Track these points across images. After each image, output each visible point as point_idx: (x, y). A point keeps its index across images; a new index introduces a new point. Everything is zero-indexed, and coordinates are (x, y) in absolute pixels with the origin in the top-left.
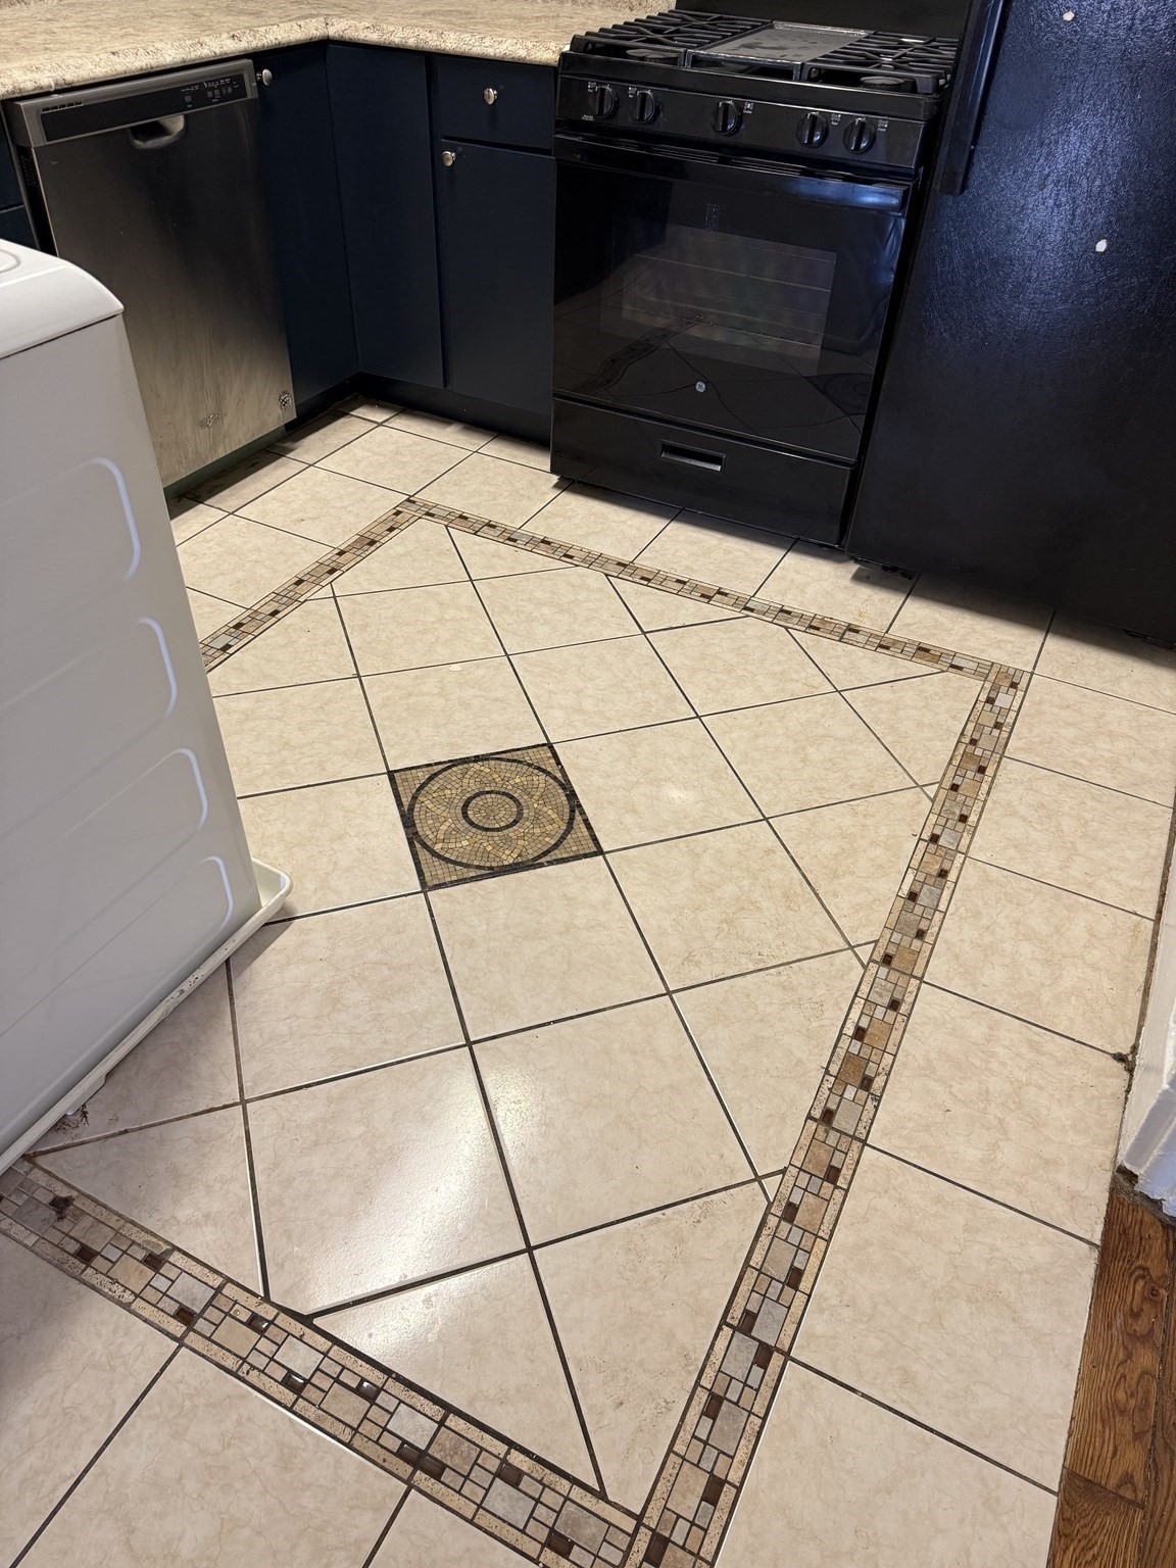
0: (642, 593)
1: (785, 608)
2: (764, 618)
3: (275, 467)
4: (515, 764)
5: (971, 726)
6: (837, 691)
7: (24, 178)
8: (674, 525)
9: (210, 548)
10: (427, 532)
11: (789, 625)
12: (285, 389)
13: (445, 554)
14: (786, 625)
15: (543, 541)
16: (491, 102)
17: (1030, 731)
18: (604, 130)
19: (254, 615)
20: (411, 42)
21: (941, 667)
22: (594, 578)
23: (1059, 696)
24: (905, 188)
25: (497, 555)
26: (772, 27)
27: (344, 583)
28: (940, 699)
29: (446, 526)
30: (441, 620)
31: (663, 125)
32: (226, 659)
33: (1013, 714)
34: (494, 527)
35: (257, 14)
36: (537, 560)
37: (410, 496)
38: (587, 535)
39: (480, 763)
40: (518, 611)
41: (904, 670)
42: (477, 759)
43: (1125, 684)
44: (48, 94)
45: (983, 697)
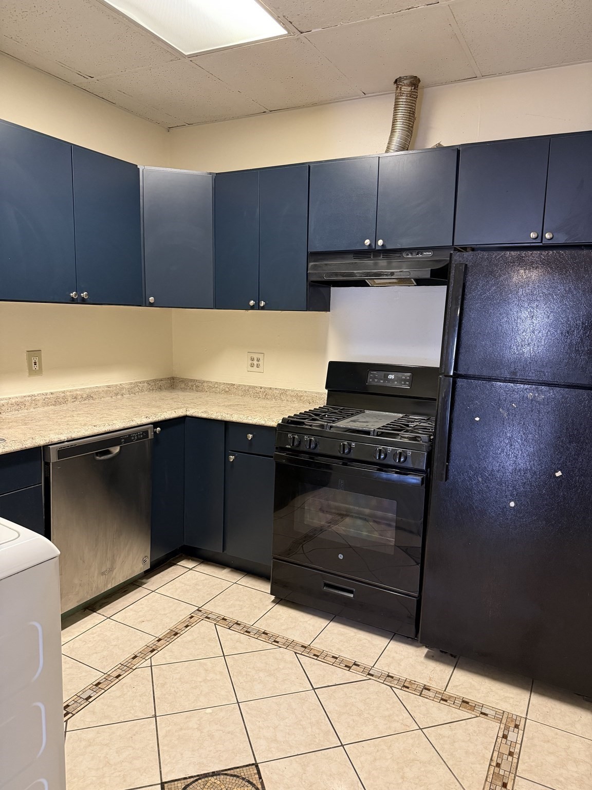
0: (314, 664)
1: (390, 674)
2: (379, 680)
3: (135, 593)
4: (235, 778)
5: (496, 754)
6: (420, 729)
7: (45, 473)
8: (332, 624)
9: (94, 637)
10: (205, 628)
11: (393, 685)
12: (146, 555)
13: (213, 640)
14: (391, 685)
15: (264, 633)
16: (250, 439)
17: (529, 758)
18: (295, 452)
19: (107, 677)
20: (219, 418)
21: (476, 714)
22: (289, 655)
23: (543, 734)
24: (422, 477)
25: (239, 641)
26: (364, 412)
27: (158, 658)
28: (477, 735)
29: (215, 624)
30: (205, 681)
31: (319, 450)
32: (86, 706)
33: (518, 746)
34: (239, 624)
35: (159, 407)
36: (259, 644)
37: (199, 608)
38: (286, 630)
39: (215, 777)
40: (246, 675)
41: (456, 715)
42: (214, 774)
43: (578, 726)
44: (63, 442)
45: (501, 735)
